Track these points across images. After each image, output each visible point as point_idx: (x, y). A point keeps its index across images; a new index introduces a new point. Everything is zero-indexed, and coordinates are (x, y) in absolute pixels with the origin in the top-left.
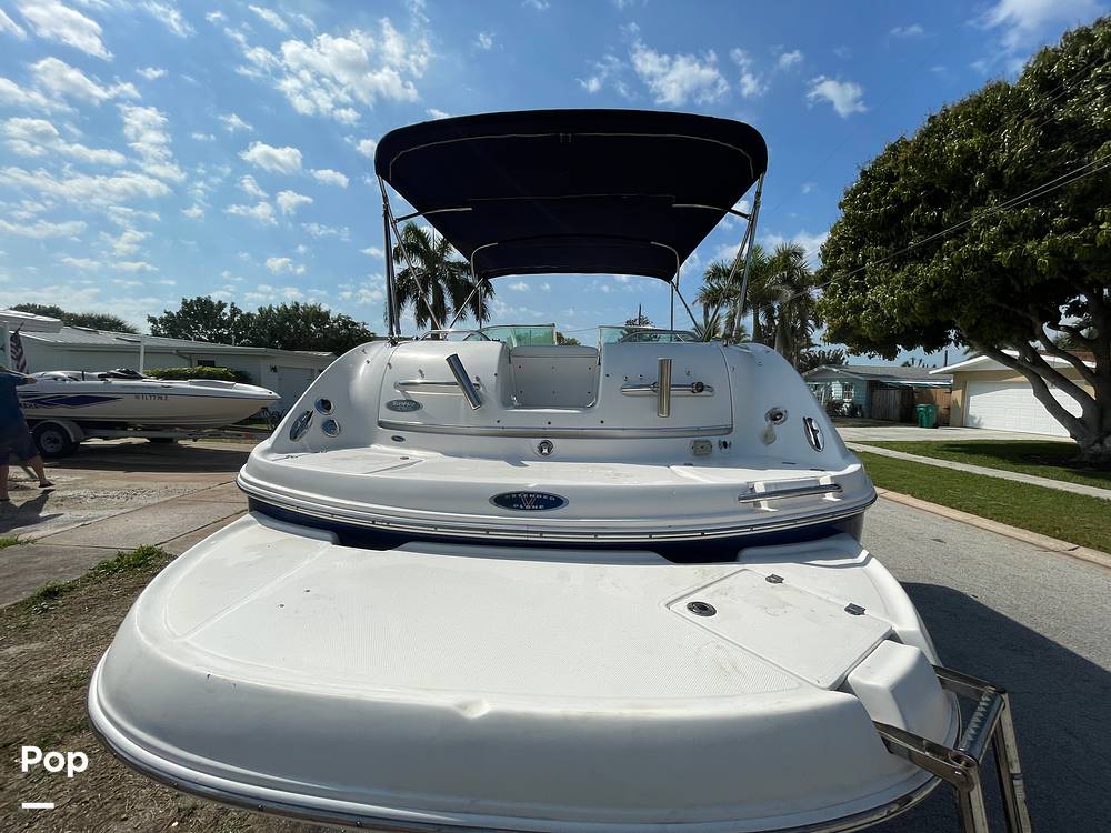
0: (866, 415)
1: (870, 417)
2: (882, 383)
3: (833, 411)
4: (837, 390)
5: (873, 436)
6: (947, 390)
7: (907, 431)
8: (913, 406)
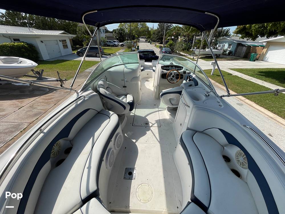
0: (233, 55)
1: (234, 56)
2: (242, 44)
3: (223, 53)
4: (226, 46)
5: (236, 66)
6: (262, 48)
7: (246, 63)
8: (249, 53)
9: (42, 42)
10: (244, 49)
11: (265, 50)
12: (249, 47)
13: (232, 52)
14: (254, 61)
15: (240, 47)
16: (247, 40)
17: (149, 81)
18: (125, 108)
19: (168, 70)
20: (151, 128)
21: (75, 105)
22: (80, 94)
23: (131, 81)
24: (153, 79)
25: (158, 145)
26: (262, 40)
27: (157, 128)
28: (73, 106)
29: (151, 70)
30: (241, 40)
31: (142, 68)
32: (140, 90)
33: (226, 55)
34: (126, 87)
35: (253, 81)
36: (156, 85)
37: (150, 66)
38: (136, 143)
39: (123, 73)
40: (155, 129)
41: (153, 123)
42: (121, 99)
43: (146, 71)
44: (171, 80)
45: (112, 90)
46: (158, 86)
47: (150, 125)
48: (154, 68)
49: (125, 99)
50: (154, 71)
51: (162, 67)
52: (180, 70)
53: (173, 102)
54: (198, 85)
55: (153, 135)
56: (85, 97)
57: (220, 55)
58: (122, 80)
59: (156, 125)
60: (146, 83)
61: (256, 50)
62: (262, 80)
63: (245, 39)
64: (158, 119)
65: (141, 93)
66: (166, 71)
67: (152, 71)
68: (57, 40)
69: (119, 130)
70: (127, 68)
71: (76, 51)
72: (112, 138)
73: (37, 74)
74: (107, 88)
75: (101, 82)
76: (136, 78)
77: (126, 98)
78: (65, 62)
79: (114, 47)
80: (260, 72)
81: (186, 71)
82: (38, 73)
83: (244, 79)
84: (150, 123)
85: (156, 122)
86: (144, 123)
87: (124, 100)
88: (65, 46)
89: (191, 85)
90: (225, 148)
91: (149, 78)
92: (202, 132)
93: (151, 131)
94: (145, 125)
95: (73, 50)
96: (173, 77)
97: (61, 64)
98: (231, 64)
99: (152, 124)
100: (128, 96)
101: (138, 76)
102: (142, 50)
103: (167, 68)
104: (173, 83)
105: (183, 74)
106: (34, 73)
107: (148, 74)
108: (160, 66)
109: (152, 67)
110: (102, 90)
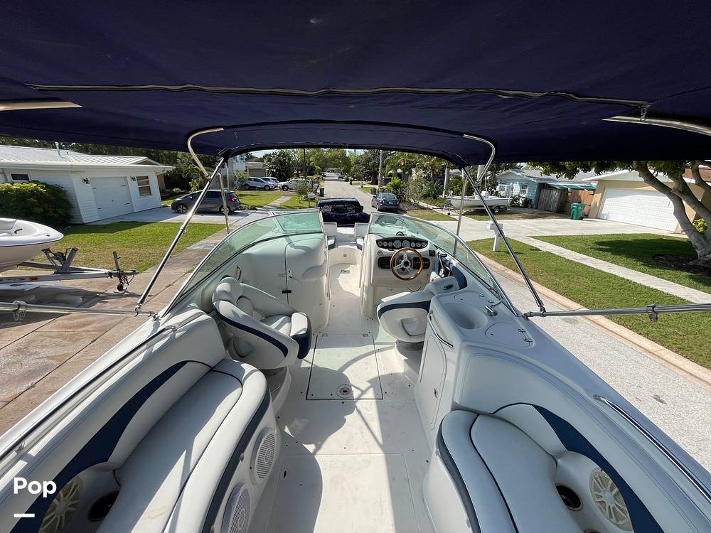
0: (534, 207)
1: (536, 208)
2: (548, 185)
3: (512, 202)
4: (516, 189)
5: (545, 230)
6: (592, 192)
7: (564, 223)
8: (566, 202)
9: (86, 181)
10: (555, 194)
11: (597, 197)
12: (564, 191)
13: (531, 200)
14: (581, 219)
15: (544, 192)
16: (557, 177)
17: (348, 272)
18: (285, 351)
19: (393, 248)
20: (359, 404)
21: (143, 355)
22: (162, 321)
23: (304, 275)
24: (359, 266)
25: (379, 456)
26: (587, 178)
27: (373, 402)
28: (138, 358)
29: (353, 245)
30: (545, 176)
31: (331, 242)
32: (326, 298)
33: (518, 206)
34: (290, 292)
35: (587, 264)
36: (366, 284)
37: (351, 236)
38: (316, 457)
39: (283, 259)
40: (368, 406)
41: (364, 389)
42: (274, 326)
43: (342, 248)
44: (401, 271)
45: (252, 304)
46: (372, 287)
47: (356, 393)
48: (360, 241)
49: (286, 326)
50: (360, 247)
51: (377, 241)
52: (421, 247)
53: (411, 329)
54: (466, 285)
55: (363, 424)
56: (175, 330)
57: (506, 208)
58: (281, 275)
59: (370, 394)
60: (342, 278)
61: (579, 197)
62: (608, 261)
63: (553, 176)
64: (374, 374)
65: (328, 304)
66: (387, 250)
67: (355, 247)
68: (125, 178)
69: (268, 419)
70: (293, 246)
71: (172, 201)
72: (243, 452)
73: (57, 259)
74: (239, 300)
75: (223, 286)
76: (316, 270)
77: (290, 322)
78: (139, 228)
79: (266, 190)
80: (598, 243)
81: (434, 251)
82: (60, 257)
83: (568, 260)
84: (353, 388)
85: (369, 384)
86: (339, 390)
87: (283, 331)
88: (145, 190)
89: (449, 287)
90: (559, 461)
91: (348, 264)
92: (492, 415)
93: (359, 412)
94: (339, 393)
95: (163, 198)
96: (406, 264)
97: (128, 231)
98: (533, 226)
99: (359, 392)
100: (295, 316)
101: (321, 264)
102: (331, 200)
103: (390, 244)
104: (407, 279)
105: (429, 258)
106: (49, 258)
107: (345, 256)
108: (374, 238)
109: (353, 239)
110: (225, 308)
